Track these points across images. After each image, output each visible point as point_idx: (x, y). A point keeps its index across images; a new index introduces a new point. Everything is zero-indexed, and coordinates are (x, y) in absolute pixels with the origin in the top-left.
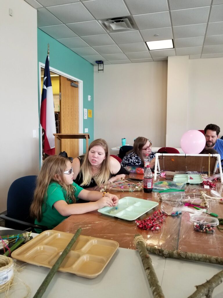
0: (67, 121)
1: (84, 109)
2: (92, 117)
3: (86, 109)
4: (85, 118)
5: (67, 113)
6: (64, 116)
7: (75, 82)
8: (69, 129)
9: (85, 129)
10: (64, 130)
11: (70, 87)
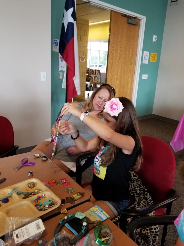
0: (117, 65)
1: (144, 52)
2: (156, 62)
3: (148, 52)
4: (143, 63)
5: (118, 55)
6: (112, 59)
7: (135, 18)
8: (119, 74)
9: (143, 75)
10: (112, 75)
11: (126, 25)
